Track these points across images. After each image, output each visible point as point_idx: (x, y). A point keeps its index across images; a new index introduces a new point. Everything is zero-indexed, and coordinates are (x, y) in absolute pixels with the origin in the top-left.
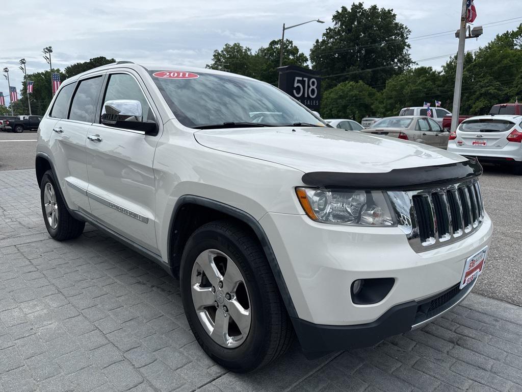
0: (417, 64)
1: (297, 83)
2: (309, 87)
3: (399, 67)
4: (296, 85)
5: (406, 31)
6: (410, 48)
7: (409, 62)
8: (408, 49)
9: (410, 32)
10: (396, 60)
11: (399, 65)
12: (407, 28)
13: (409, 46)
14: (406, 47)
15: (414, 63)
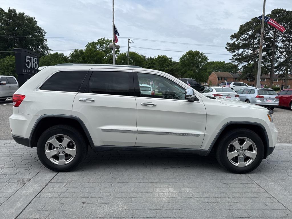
0: (52, 51)
1: (28, 59)
2: (34, 62)
3: (41, 51)
4: (27, 61)
5: (44, 31)
6: (47, 41)
7: (47, 49)
8: (46, 41)
9: (46, 32)
10: (40, 47)
11: (42, 50)
12: (44, 30)
13: (46, 40)
14: (45, 41)
15: (51, 50)
